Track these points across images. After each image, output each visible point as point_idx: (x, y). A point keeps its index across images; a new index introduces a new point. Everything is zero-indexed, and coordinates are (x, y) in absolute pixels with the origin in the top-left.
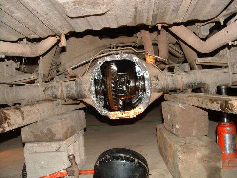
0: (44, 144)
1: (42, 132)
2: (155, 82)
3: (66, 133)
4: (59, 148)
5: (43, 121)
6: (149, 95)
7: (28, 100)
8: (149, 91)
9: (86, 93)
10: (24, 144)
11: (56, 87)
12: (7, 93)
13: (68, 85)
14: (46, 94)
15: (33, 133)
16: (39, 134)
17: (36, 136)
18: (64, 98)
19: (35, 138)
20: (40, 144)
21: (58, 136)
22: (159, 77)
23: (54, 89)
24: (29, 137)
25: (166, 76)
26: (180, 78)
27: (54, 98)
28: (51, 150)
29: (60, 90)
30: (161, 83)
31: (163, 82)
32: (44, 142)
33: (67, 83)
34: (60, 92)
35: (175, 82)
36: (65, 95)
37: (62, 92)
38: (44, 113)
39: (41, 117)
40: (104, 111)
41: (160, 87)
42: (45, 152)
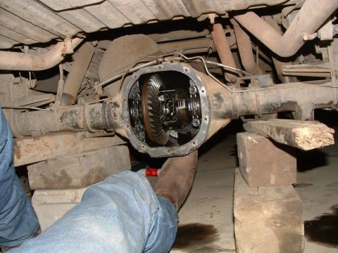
0: (56, 192)
1: (54, 176)
2: (215, 102)
3: (88, 177)
4: (76, 198)
5: (55, 159)
6: (207, 122)
7: (41, 130)
8: (207, 117)
9: (117, 121)
10: (32, 192)
11: (77, 113)
12: (14, 121)
13: (93, 109)
14: (64, 122)
15: (43, 177)
16: (51, 178)
17: (46, 180)
18: (88, 128)
19: (46, 183)
20: (51, 192)
21: (75, 182)
22: (222, 95)
23: (74, 115)
24: (38, 182)
25: (232, 93)
26: (254, 97)
27: (74, 127)
28: (65, 201)
29: (82, 117)
30: (225, 105)
31: (227, 103)
32: (57, 189)
33: (93, 106)
34: (82, 119)
35: (246, 103)
36: (89, 123)
37: (85, 120)
38: (57, 148)
39: (52, 154)
40: (143, 147)
41: (223, 110)
42: (57, 203)
